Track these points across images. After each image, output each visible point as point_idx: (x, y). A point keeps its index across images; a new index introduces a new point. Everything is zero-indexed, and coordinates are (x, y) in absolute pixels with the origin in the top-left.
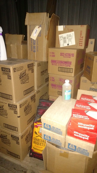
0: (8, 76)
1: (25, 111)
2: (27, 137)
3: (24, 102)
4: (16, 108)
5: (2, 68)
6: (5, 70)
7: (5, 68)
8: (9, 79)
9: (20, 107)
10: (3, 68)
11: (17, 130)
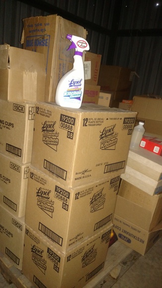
0: (68, 132)
1: (92, 203)
2: (86, 255)
3: (86, 190)
4: (69, 198)
5: (61, 115)
6: (66, 119)
7: (66, 116)
8: (70, 138)
9: (77, 198)
10: (64, 115)
11: (60, 244)
